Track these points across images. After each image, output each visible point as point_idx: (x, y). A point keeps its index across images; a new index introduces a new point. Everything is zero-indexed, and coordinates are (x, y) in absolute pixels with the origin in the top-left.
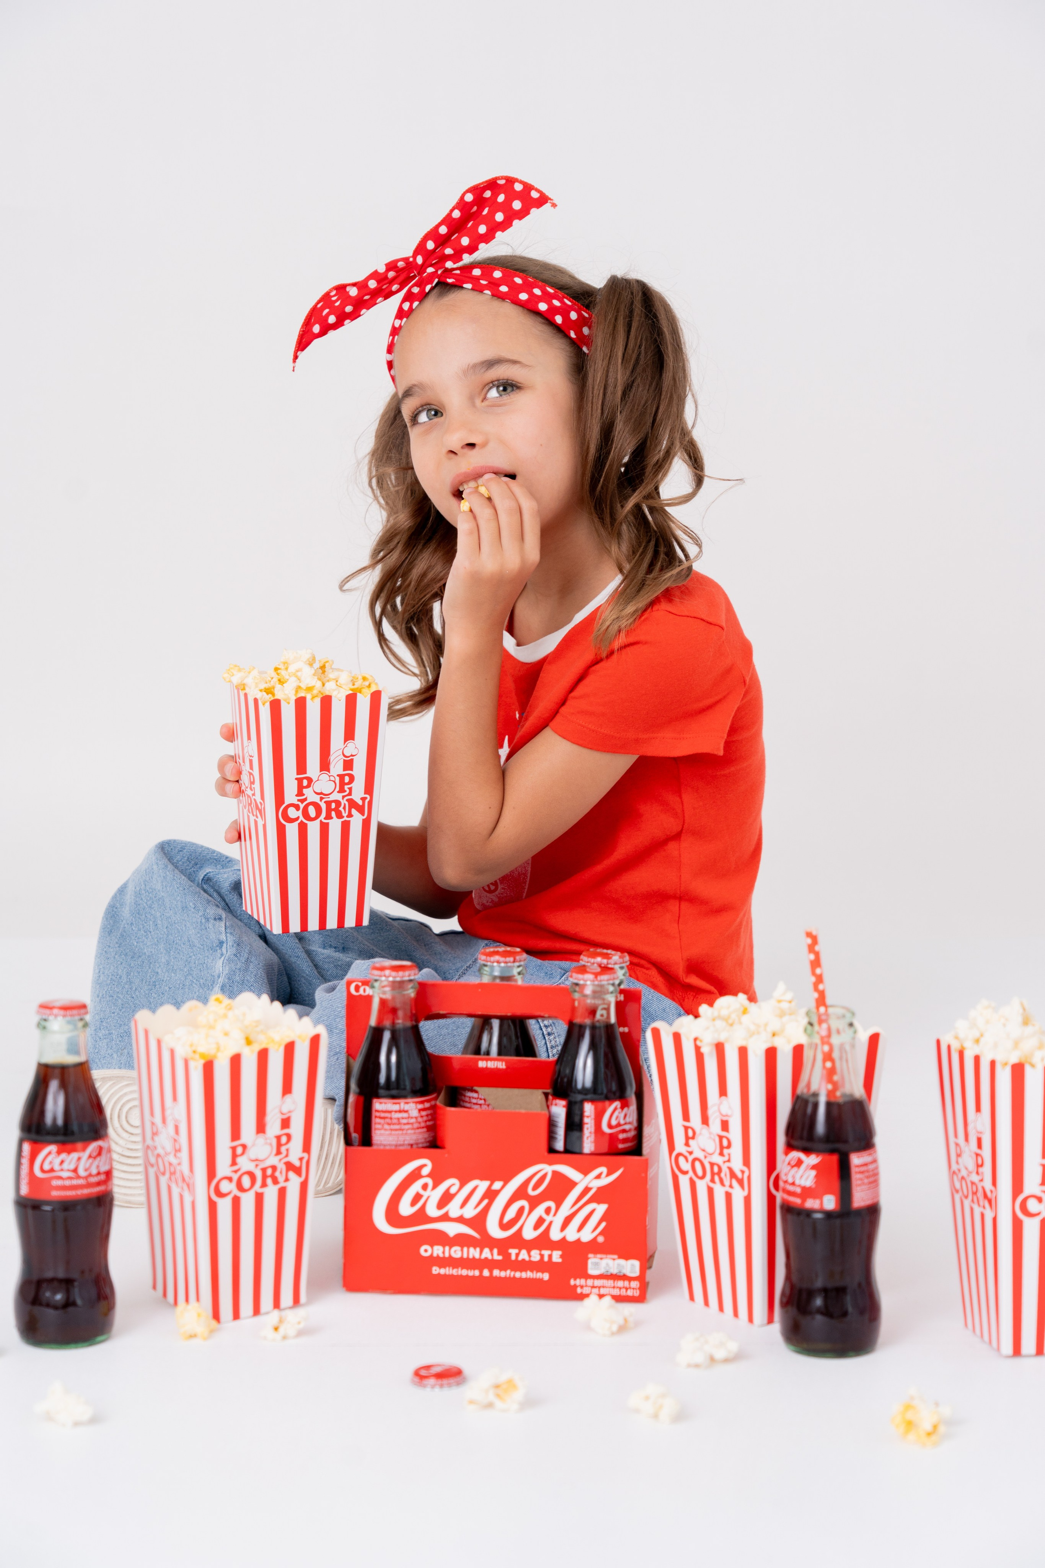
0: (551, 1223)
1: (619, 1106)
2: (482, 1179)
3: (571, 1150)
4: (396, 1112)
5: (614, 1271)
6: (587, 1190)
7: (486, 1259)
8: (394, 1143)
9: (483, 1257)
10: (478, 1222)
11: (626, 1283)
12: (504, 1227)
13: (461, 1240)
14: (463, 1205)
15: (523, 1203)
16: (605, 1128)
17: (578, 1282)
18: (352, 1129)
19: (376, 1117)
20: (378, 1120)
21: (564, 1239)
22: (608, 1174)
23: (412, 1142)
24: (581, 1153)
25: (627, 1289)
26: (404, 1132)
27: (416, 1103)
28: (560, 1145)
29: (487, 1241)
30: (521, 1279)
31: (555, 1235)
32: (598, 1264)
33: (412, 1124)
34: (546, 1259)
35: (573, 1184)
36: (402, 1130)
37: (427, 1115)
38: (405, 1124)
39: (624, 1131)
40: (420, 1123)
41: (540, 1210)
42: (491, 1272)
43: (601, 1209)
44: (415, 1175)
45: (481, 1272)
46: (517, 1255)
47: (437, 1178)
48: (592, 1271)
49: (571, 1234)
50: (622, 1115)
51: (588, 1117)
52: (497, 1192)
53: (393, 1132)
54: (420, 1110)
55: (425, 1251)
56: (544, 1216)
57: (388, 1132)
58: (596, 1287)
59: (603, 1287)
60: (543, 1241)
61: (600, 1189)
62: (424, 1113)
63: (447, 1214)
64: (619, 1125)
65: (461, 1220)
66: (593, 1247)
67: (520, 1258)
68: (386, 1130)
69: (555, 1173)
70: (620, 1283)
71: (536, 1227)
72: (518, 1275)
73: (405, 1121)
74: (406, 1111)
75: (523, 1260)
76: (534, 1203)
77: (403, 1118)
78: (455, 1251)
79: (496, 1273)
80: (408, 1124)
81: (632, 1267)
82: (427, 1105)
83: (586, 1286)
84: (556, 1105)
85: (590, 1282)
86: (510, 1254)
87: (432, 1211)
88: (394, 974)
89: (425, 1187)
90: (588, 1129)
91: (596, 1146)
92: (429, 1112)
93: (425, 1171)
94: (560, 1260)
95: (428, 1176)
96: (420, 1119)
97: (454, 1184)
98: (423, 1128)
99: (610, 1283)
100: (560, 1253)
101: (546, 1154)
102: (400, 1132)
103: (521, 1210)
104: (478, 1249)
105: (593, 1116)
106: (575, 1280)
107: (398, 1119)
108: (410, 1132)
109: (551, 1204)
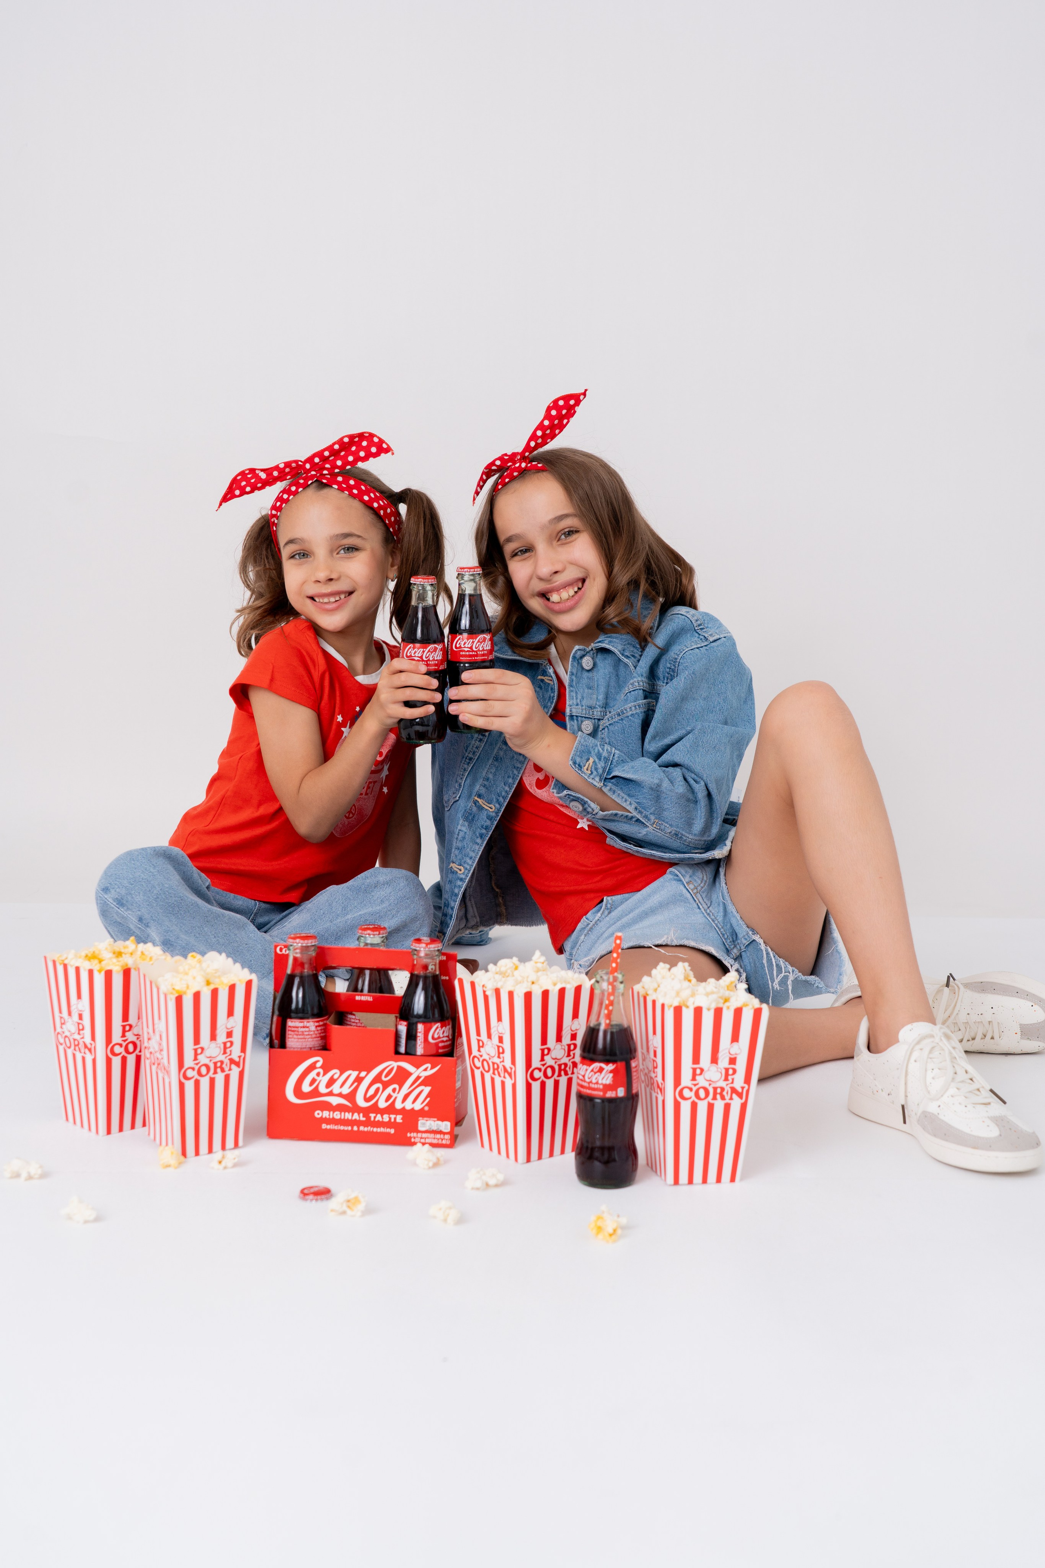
0: (396, 1098)
1: (439, 1026)
2: (354, 1070)
3: (410, 1053)
4: (301, 1027)
5: (435, 1128)
6: (418, 1078)
7: (355, 1120)
8: (300, 1047)
9: (354, 1118)
10: (351, 1096)
11: (442, 1136)
12: (367, 1100)
13: (340, 1108)
14: (342, 1086)
15: (379, 1085)
16: (430, 1039)
17: (412, 1135)
18: (274, 1037)
19: (289, 1030)
20: (290, 1033)
21: (404, 1108)
22: (432, 1068)
23: (311, 1046)
24: (415, 1055)
25: (442, 1140)
26: (306, 1040)
27: (314, 1022)
28: (402, 1050)
29: (356, 1109)
30: (377, 1132)
31: (398, 1105)
32: (425, 1124)
33: (311, 1035)
34: (393, 1120)
35: (410, 1074)
36: (305, 1039)
37: (321, 1030)
38: (307, 1035)
39: (443, 1041)
40: (316, 1034)
41: (389, 1090)
42: (359, 1128)
43: (427, 1089)
44: (312, 1067)
45: (352, 1128)
46: (375, 1117)
47: (326, 1069)
48: (421, 1128)
49: (408, 1105)
50: (442, 1032)
51: (420, 1032)
52: (363, 1078)
53: (299, 1040)
54: (316, 1027)
55: (318, 1114)
56: (392, 1093)
57: (296, 1040)
58: (423, 1138)
59: (428, 1138)
60: (391, 1109)
61: (426, 1077)
62: (319, 1028)
63: (331, 1092)
64: (439, 1037)
65: (340, 1095)
66: (422, 1113)
67: (377, 1119)
68: (295, 1038)
69: (399, 1067)
70: (438, 1136)
71: (387, 1100)
72: (375, 1130)
73: (307, 1033)
74: (308, 1027)
75: (378, 1121)
76: (386, 1085)
77: (306, 1031)
78: (337, 1115)
79: (362, 1128)
80: (308, 1035)
81: (446, 1126)
82: (321, 1023)
83: (417, 1137)
84: (401, 1024)
85: (419, 1135)
86: (370, 1117)
87: (323, 1089)
88: (302, 941)
89: (318, 1074)
90: (419, 1040)
91: (424, 1051)
92: (322, 1028)
93: (319, 1065)
94: (401, 1121)
95: (321, 1067)
96: (316, 1032)
97: (336, 1073)
98: (318, 1037)
99: (432, 1135)
100: (401, 1116)
101: (393, 1055)
102: (304, 1040)
103: (377, 1090)
104: (351, 1114)
105: (423, 1032)
106: (410, 1133)
107: (303, 1032)
108: (310, 1040)
109: (396, 1086)
